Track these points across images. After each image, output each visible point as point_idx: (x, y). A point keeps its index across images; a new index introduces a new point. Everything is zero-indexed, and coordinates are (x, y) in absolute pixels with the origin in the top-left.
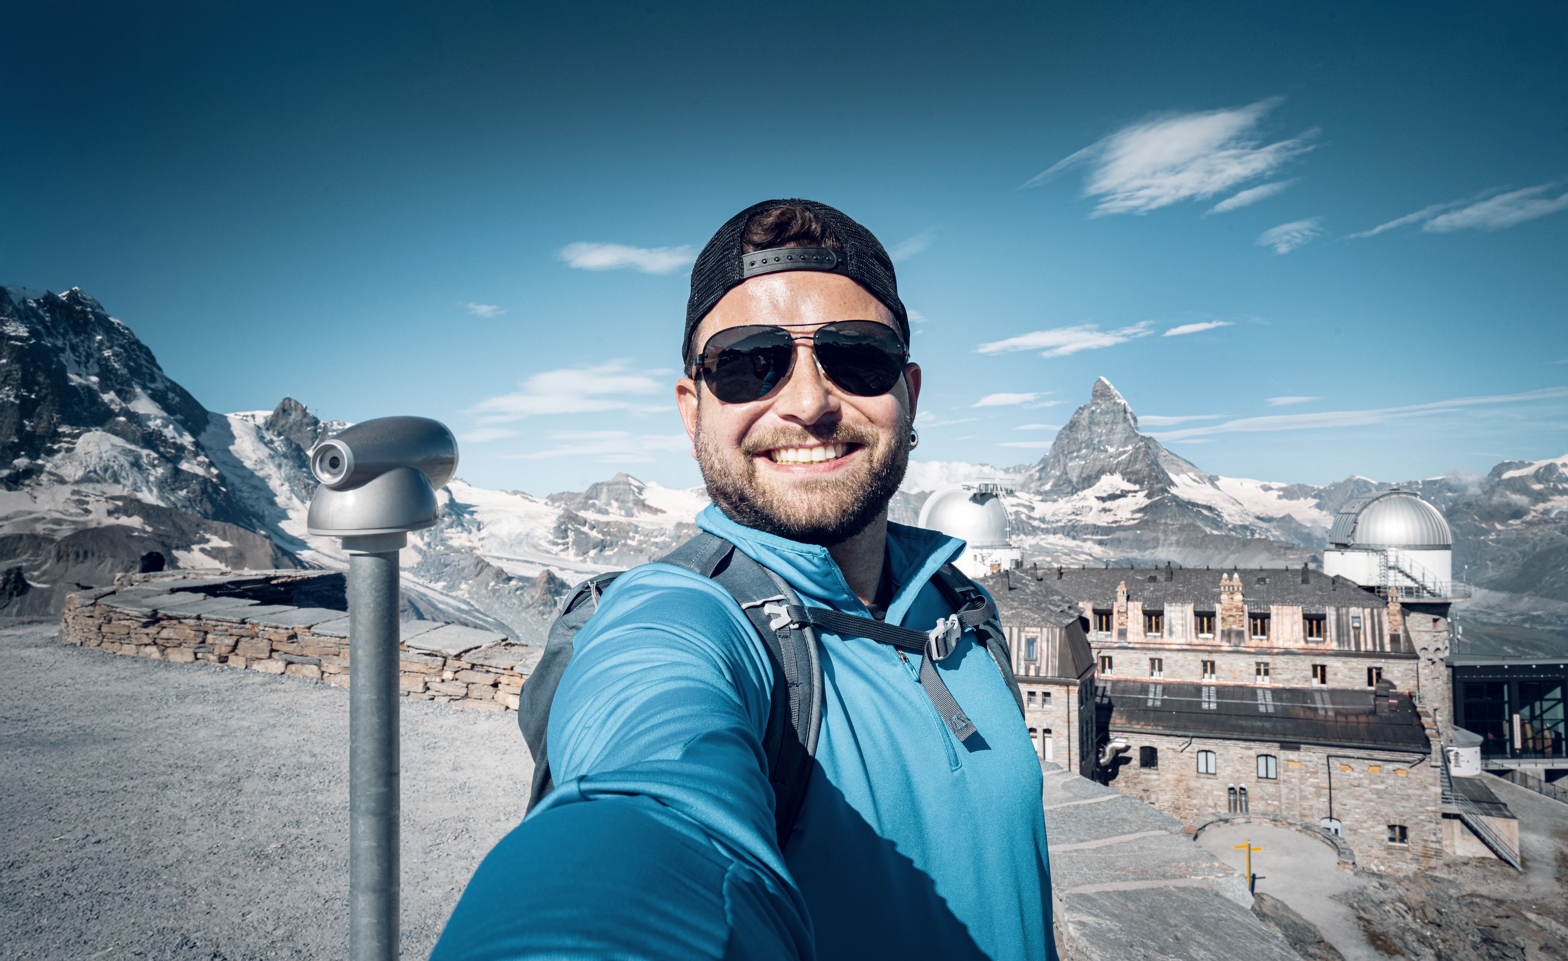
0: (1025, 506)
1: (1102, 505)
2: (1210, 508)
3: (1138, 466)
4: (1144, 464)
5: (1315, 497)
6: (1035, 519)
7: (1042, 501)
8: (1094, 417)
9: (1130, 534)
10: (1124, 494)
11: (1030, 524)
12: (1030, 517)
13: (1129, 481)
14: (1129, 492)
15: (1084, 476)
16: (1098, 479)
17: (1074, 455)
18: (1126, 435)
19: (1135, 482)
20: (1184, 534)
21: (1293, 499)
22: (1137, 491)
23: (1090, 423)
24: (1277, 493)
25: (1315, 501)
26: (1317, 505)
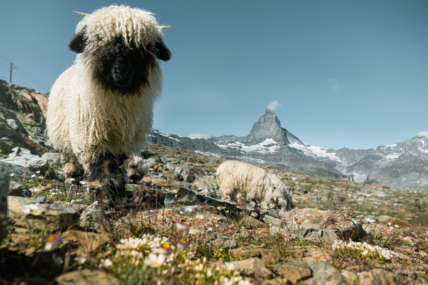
0: (238, 147)
1: (266, 148)
2: (300, 151)
3: (278, 136)
4: (280, 136)
5: (335, 152)
6: (241, 151)
7: (245, 145)
8: (265, 119)
9: (273, 157)
10: (273, 145)
11: (240, 153)
12: (240, 150)
13: (275, 141)
14: (275, 144)
15: (260, 138)
16: (265, 140)
17: (258, 131)
18: (275, 126)
19: (277, 142)
20: (290, 158)
21: (330, 153)
22: (277, 144)
23: (264, 121)
24: (325, 151)
25: (335, 154)
26: (336, 155)
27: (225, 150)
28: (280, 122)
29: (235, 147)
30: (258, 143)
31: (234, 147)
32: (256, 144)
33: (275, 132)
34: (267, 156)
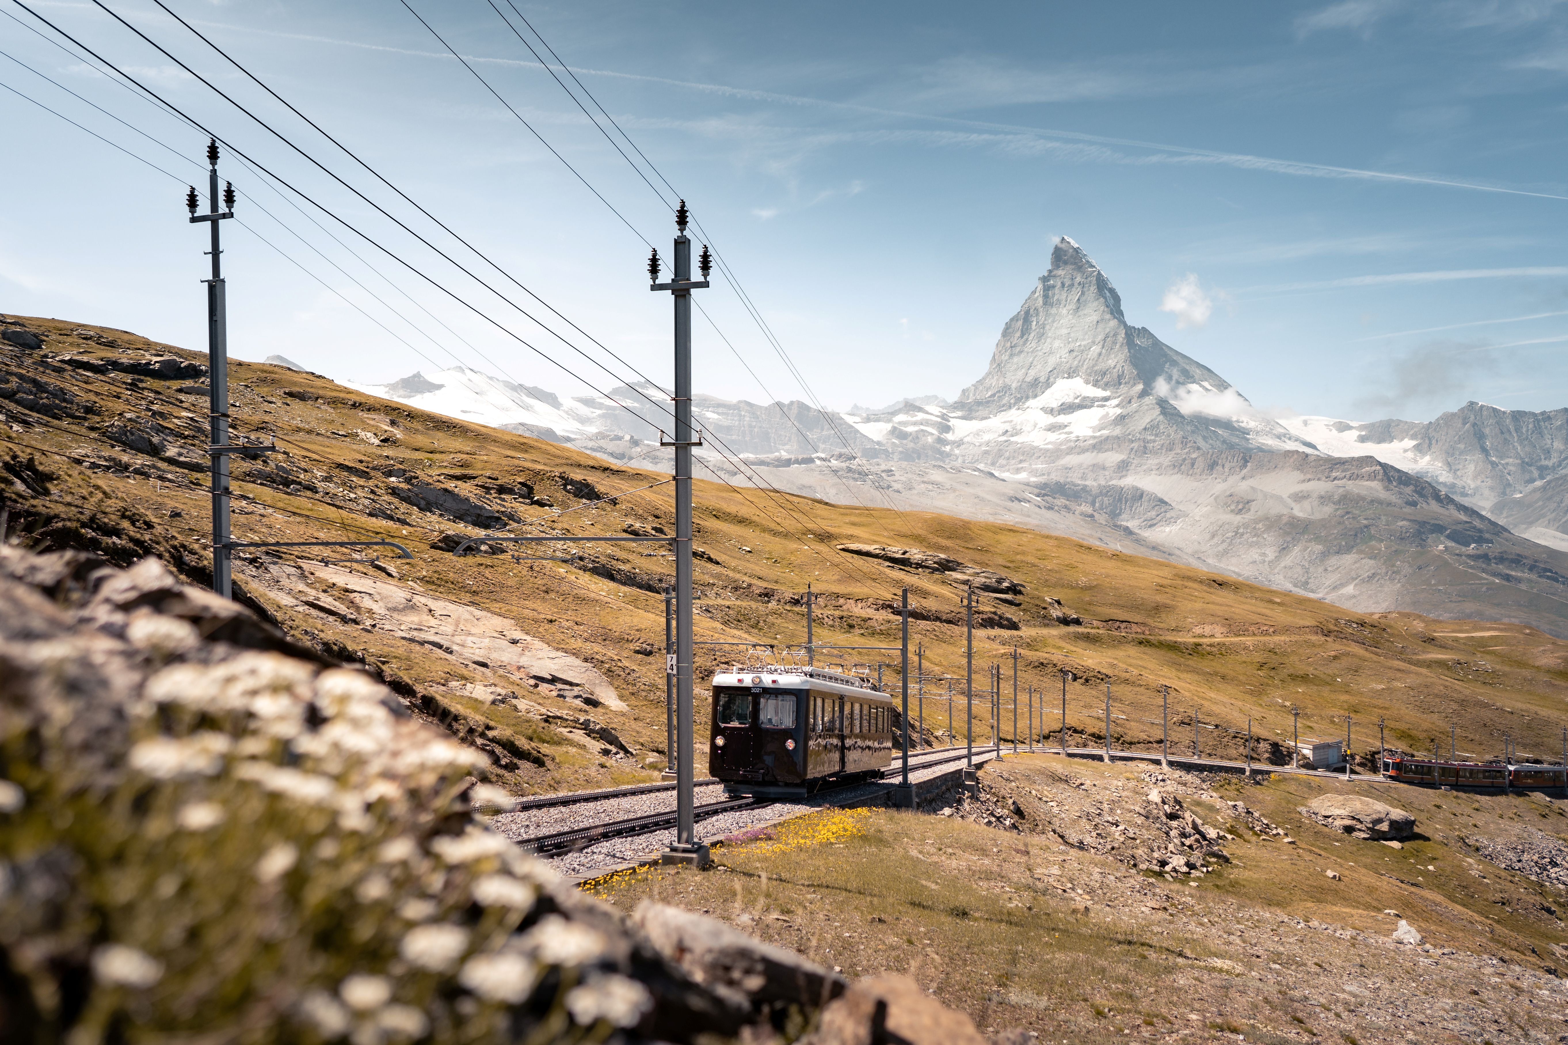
0: (935, 424)
1: (1053, 420)
3: (1111, 363)
4: (1122, 357)
5: (1413, 437)
6: (948, 443)
7: (964, 417)
8: (1050, 294)
10: (1085, 404)
11: (940, 451)
12: (941, 441)
13: (1096, 384)
14: (1094, 400)
15: (1028, 379)
16: (1048, 385)
17: (1018, 349)
18: (1095, 317)
19: (1106, 386)
20: (1171, 455)
21: (1380, 441)
22: (1106, 399)
23: (1045, 303)
24: (1354, 434)
25: (1409, 443)
26: (1417, 448)
27: (878, 443)
28: (1117, 299)
29: (922, 427)
30: (1018, 400)
31: (916, 428)
32: (1010, 408)
33: (1094, 342)
34: (1058, 458)
